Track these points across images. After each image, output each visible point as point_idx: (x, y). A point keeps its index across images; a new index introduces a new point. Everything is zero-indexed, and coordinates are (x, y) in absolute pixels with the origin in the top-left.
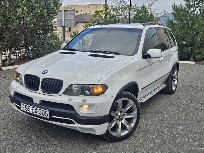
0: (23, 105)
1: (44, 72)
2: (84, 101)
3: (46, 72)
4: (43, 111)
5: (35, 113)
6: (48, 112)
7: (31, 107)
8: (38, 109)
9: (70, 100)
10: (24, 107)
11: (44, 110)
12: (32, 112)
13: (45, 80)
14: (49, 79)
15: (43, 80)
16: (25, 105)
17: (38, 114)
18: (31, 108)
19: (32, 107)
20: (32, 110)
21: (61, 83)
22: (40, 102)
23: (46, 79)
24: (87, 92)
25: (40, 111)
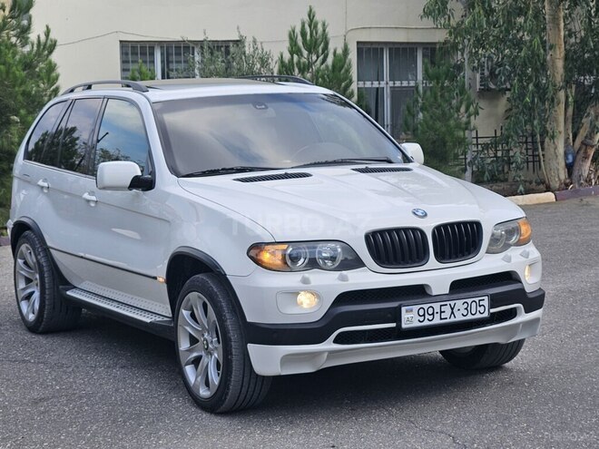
0: (412, 311)
17: (459, 318)
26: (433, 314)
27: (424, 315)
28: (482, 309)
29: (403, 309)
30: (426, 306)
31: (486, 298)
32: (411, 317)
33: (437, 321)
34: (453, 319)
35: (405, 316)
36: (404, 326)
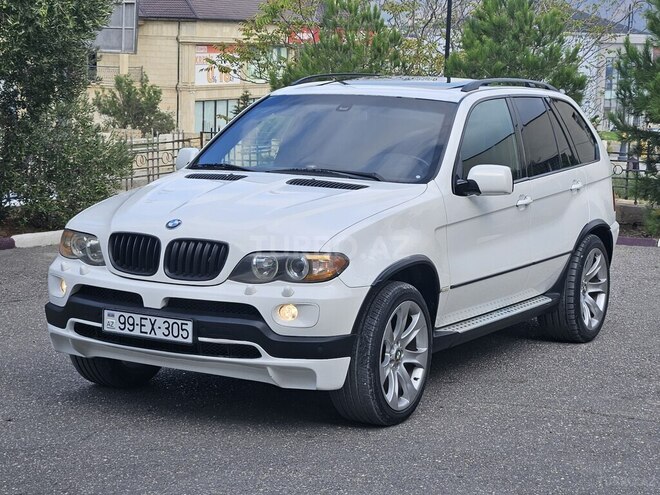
0: (113, 316)
1: (170, 225)
2: (286, 294)
3: (177, 222)
4: (175, 325)
5: (148, 335)
6: (189, 326)
7: (137, 318)
8: (160, 321)
9: (248, 292)
10: (115, 320)
11: (179, 322)
12: (141, 332)
13: (176, 245)
14: (188, 241)
15: (171, 244)
16: (117, 314)
17: (159, 335)
18: (137, 321)
19: (141, 318)
20: (142, 325)
21: (222, 249)
22: (164, 304)
23: (180, 241)
24: (293, 274)
25: (166, 325)
26: (133, 324)
27: (124, 323)
28: (185, 334)
29: (106, 312)
30: (127, 315)
31: (190, 324)
32: (112, 322)
33: (137, 332)
34: (153, 335)
35: (107, 319)
36: (106, 329)
